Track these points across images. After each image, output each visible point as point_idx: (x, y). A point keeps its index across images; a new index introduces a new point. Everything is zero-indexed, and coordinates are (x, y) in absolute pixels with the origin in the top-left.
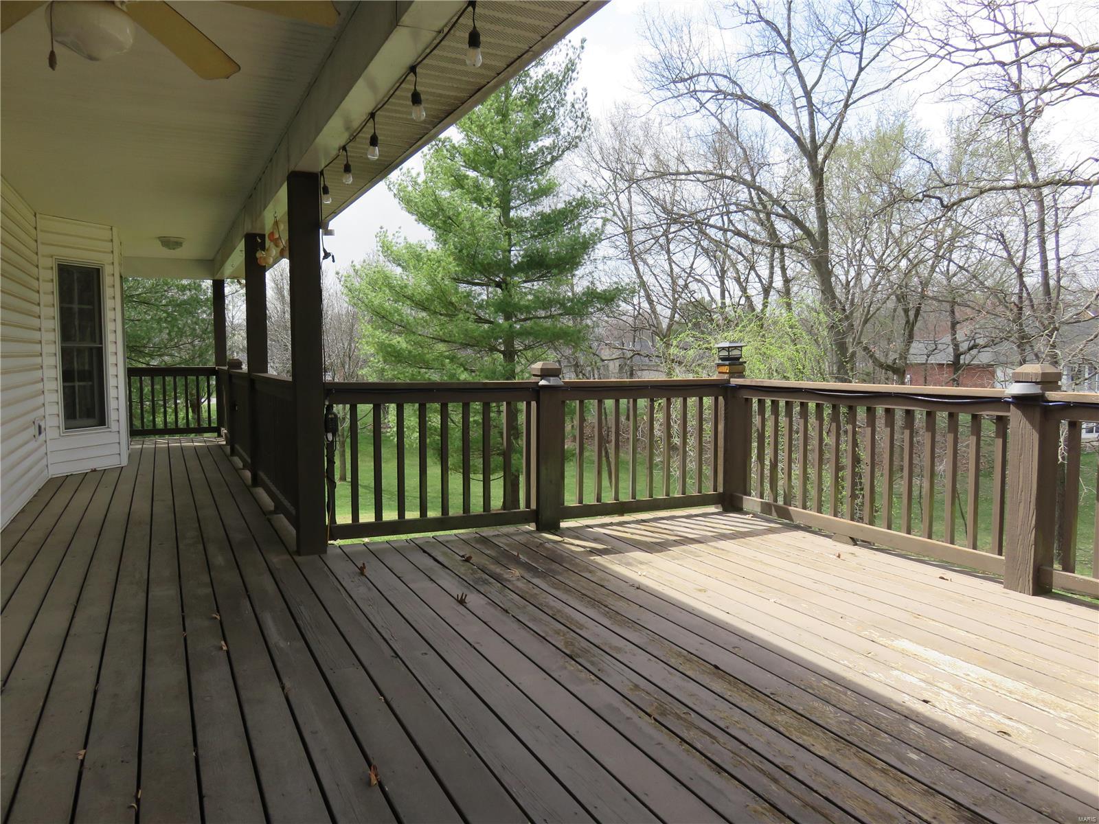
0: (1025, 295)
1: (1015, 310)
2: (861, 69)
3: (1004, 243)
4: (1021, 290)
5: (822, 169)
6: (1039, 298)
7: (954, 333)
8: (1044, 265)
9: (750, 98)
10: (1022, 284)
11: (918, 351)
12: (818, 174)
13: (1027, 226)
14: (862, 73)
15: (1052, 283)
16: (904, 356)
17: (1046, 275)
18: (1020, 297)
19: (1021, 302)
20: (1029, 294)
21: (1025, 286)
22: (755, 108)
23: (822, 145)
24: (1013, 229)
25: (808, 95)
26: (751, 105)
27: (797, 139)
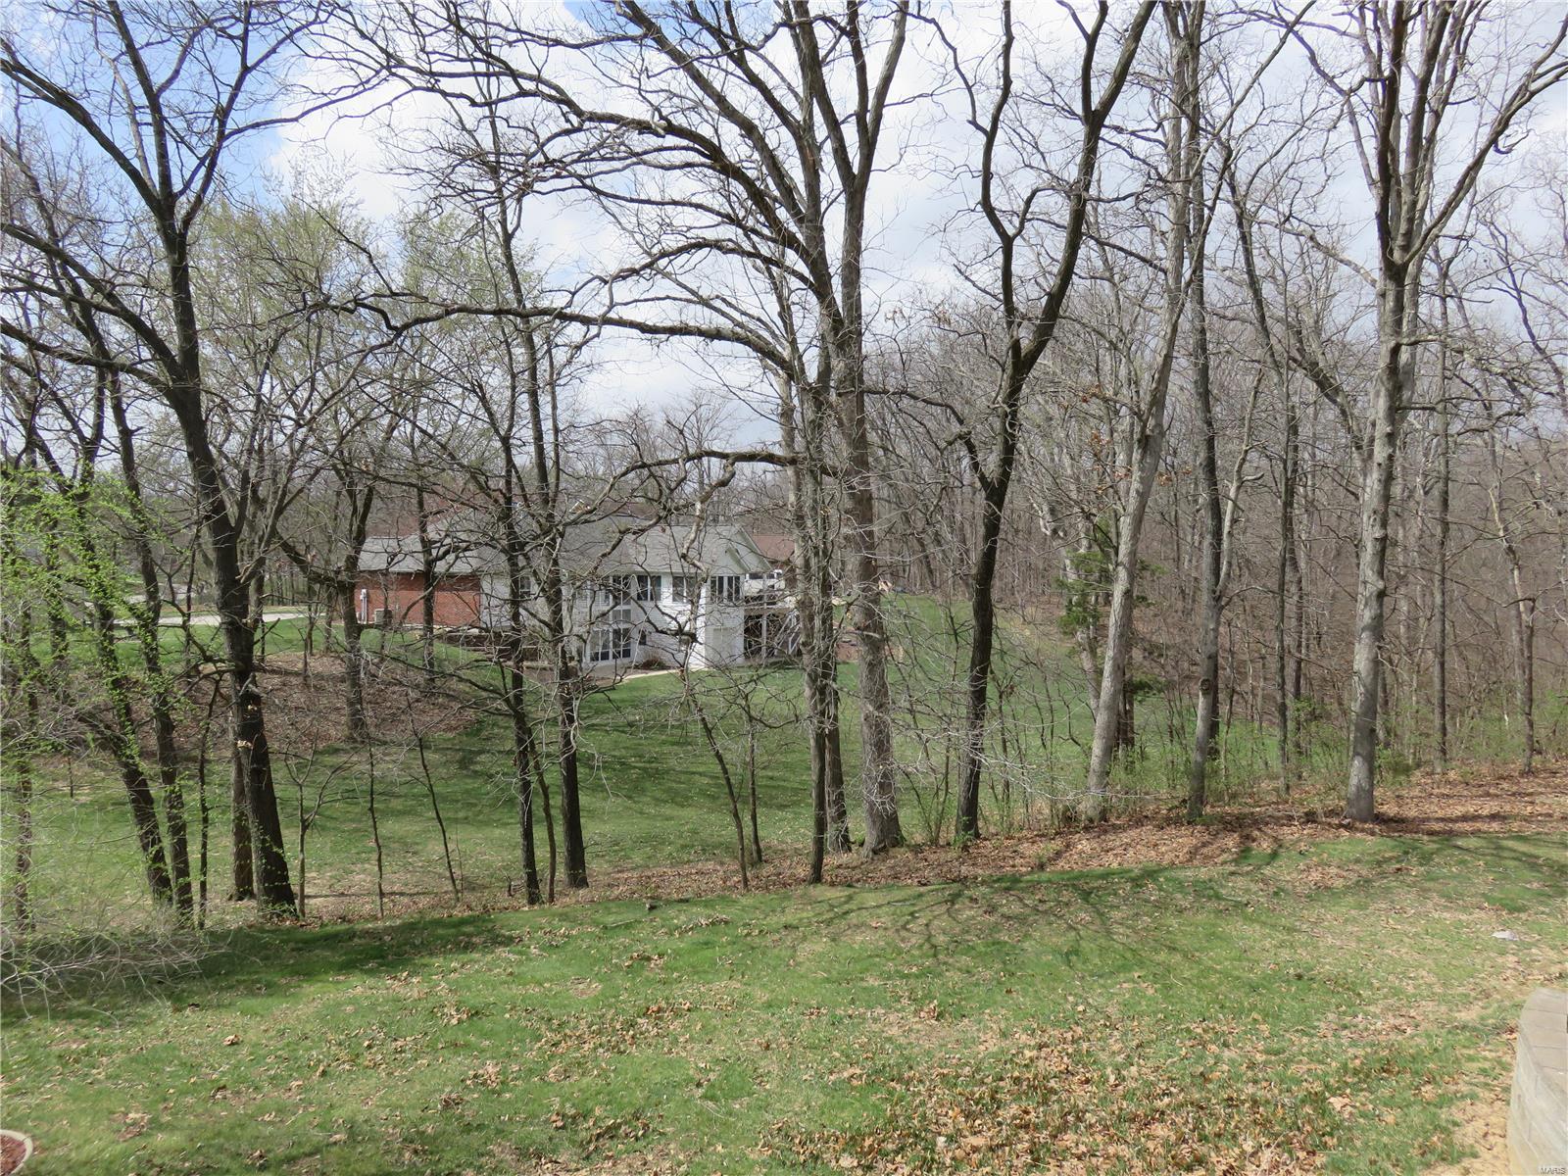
0: (514, 480)
1: (502, 501)
2: (246, 70)
3: (483, 399)
4: (509, 472)
5: (183, 236)
6: (532, 486)
7: (423, 530)
8: (539, 437)
9: (29, 74)
10: (509, 461)
11: (372, 557)
12: (177, 244)
13: (514, 376)
14: (249, 77)
15: (549, 463)
16: (352, 562)
17: (540, 450)
18: (508, 483)
19: (509, 489)
20: (519, 478)
21: (514, 466)
22: (46, 98)
23: (182, 192)
24: (496, 381)
25: (153, 97)
26: (35, 90)
27: (134, 174)
